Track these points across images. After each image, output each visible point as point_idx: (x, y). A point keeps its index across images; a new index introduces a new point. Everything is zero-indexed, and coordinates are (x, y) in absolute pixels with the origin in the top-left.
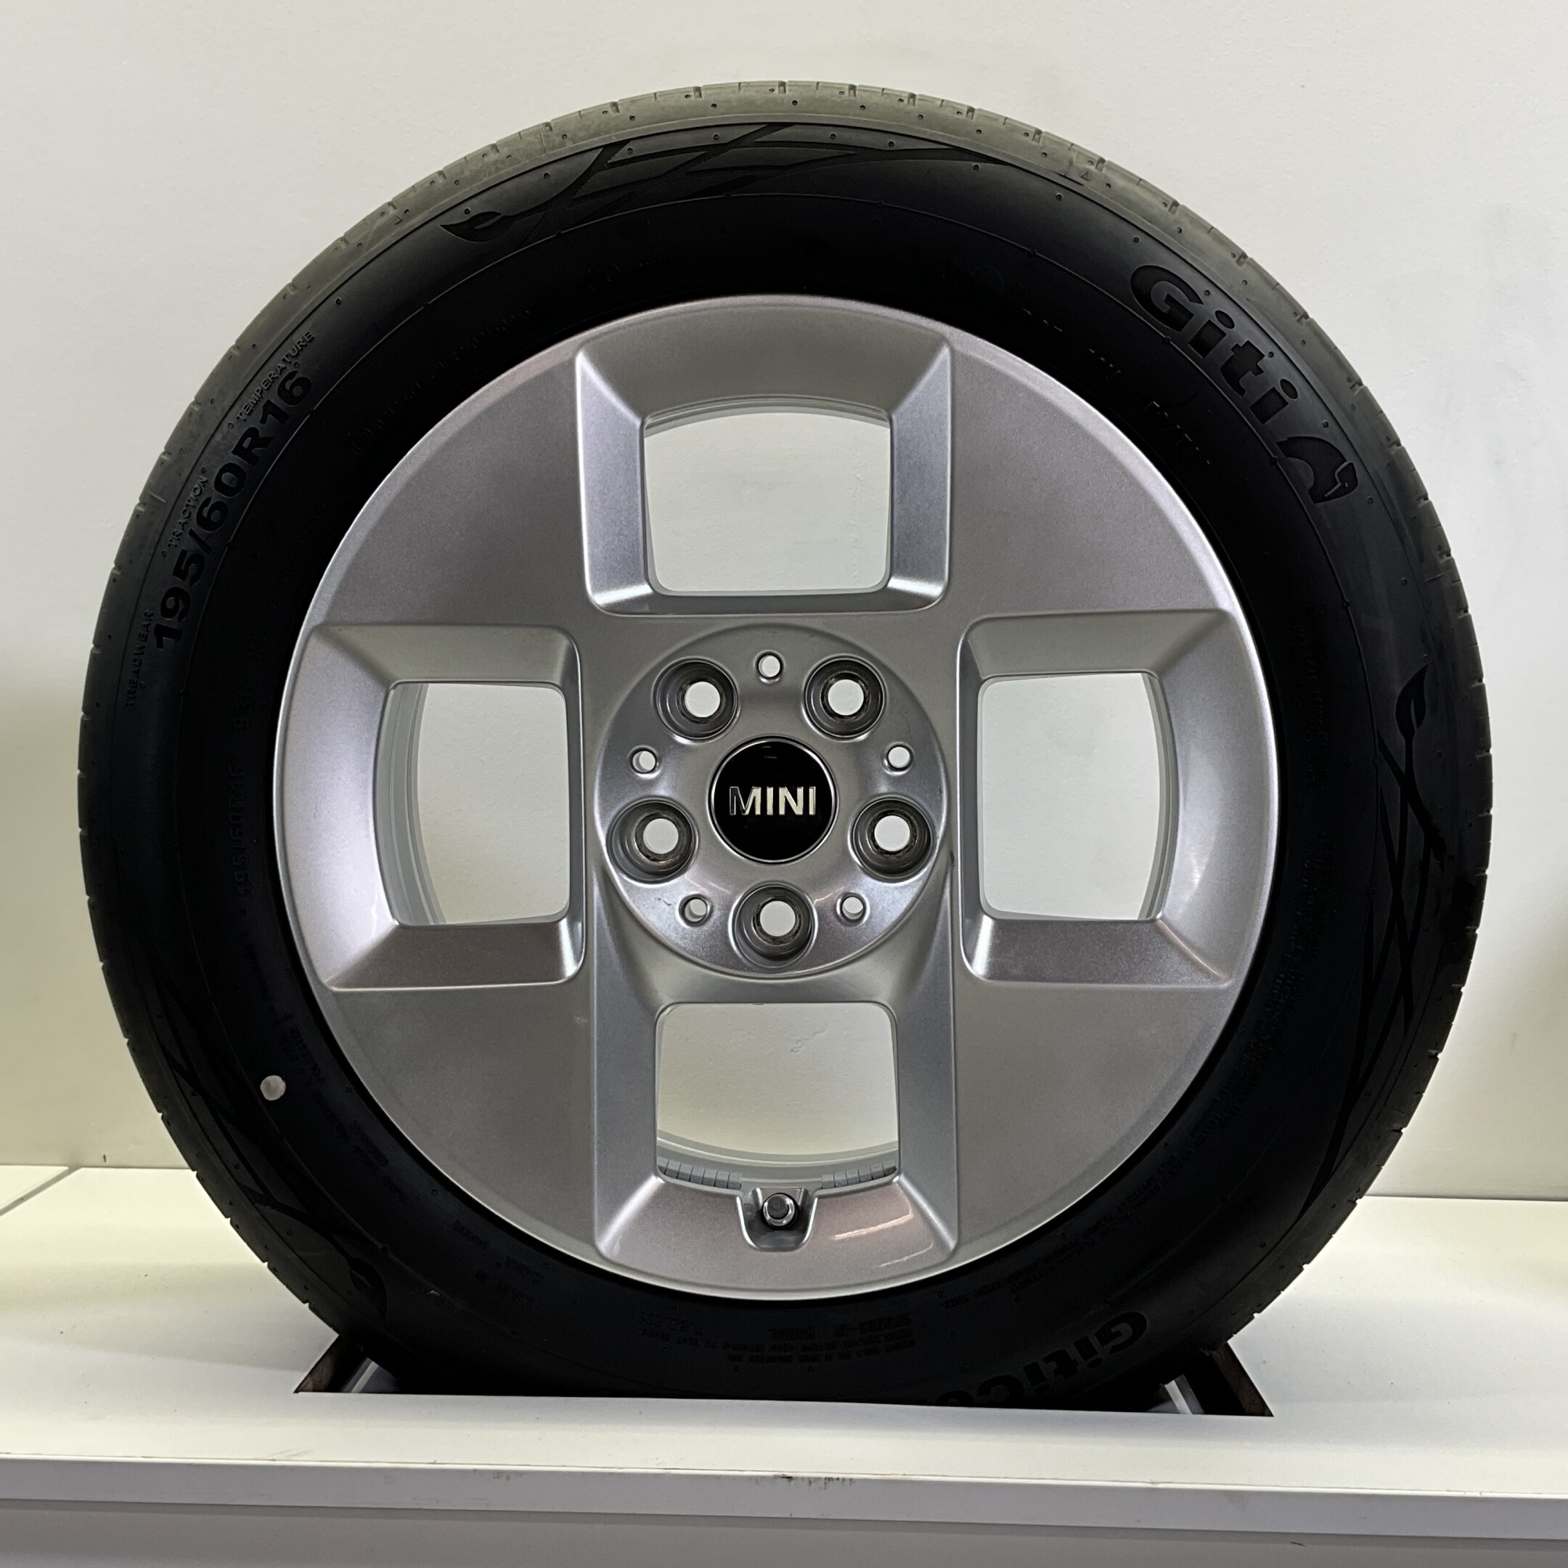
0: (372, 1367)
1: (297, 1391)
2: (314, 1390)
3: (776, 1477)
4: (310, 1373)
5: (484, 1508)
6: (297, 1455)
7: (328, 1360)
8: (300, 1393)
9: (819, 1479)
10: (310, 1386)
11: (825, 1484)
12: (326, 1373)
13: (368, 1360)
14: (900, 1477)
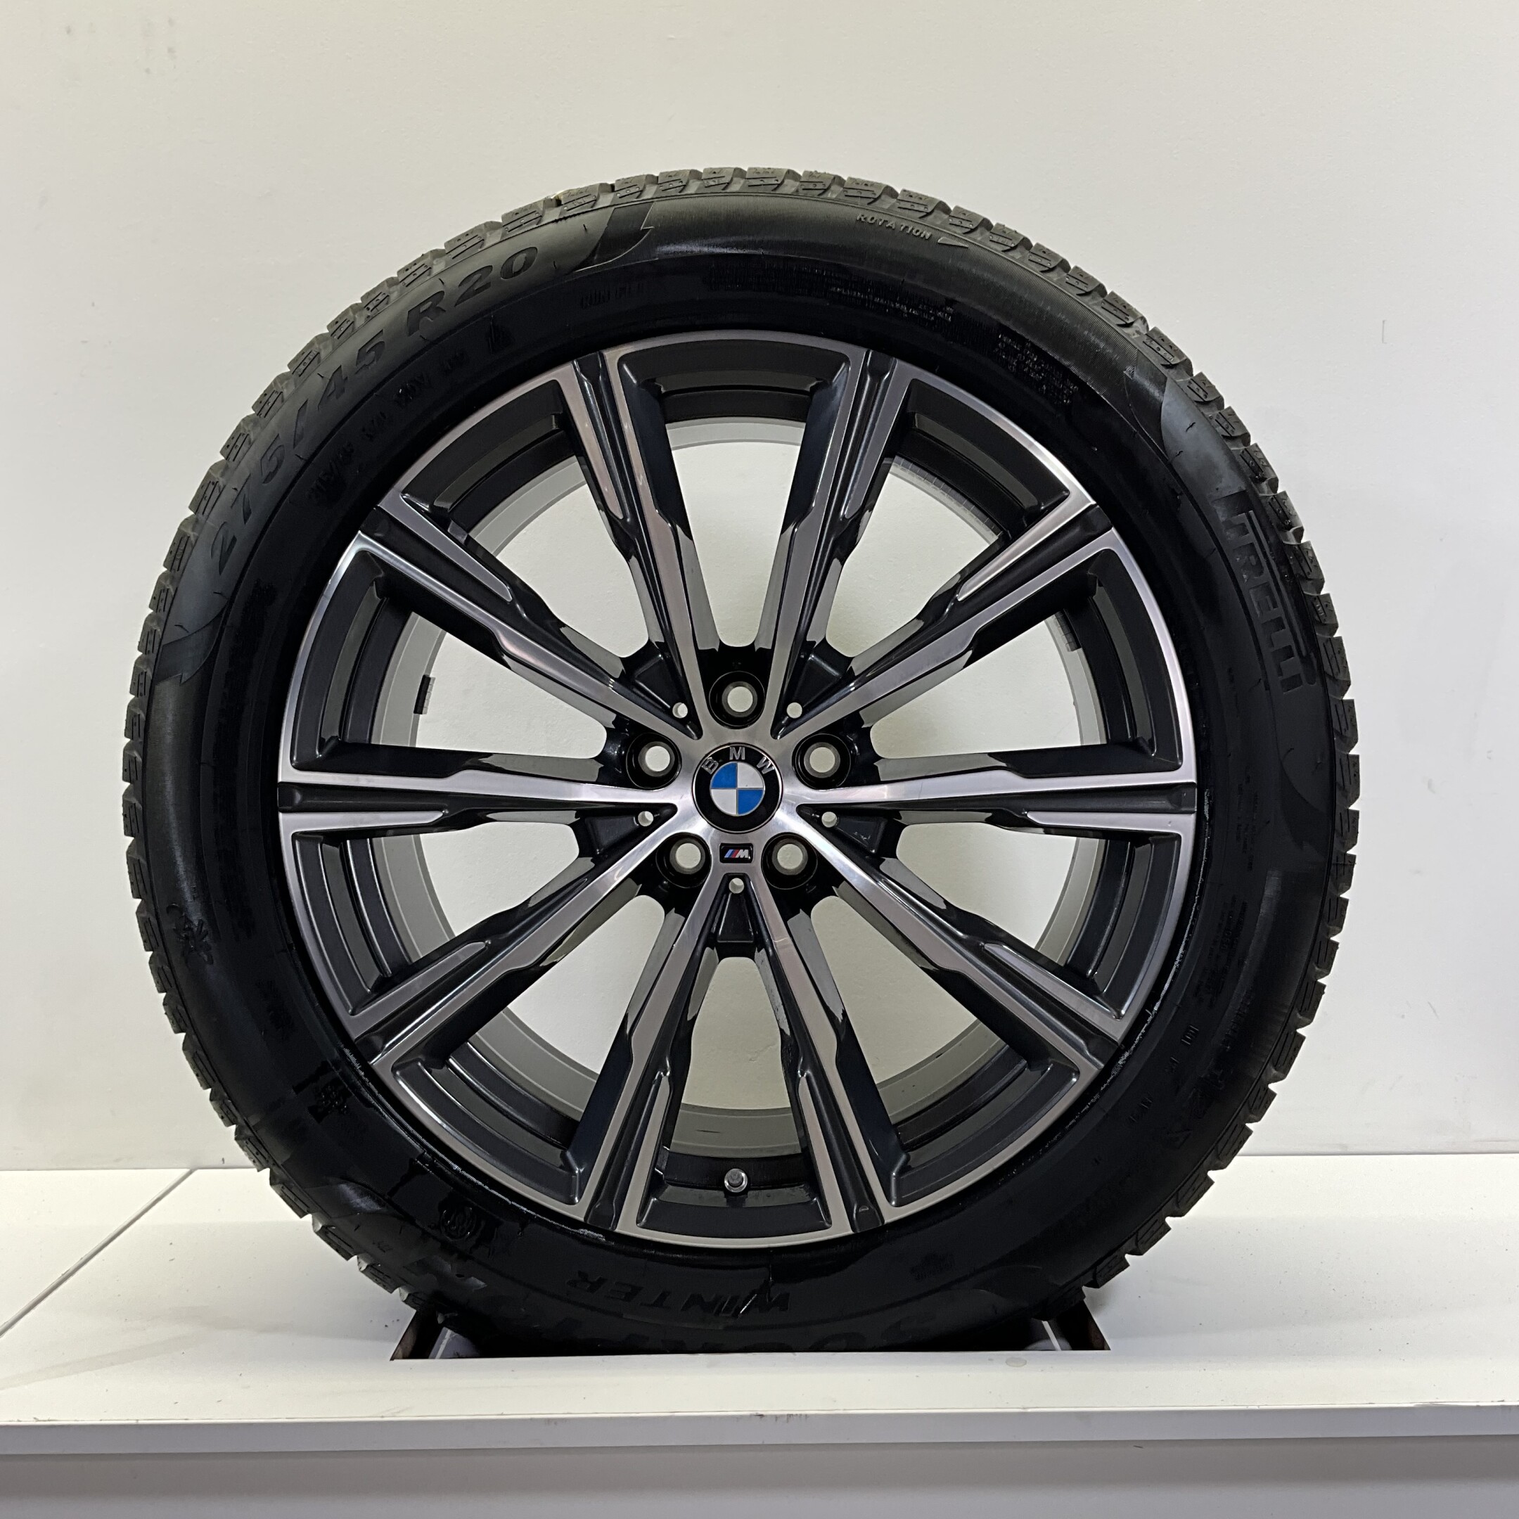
0: (448, 1334)
1: (392, 1359)
2: (404, 1358)
3: (751, 1416)
4: (400, 1343)
5: (539, 1446)
6: (399, 1412)
7: (411, 1330)
8: (395, 1360)
9: (782, 1416)
10: (400, 1353)
11: (788, 1418)
12: (410, 1341)
13: (444, 1328)
14: (841, 1412)
